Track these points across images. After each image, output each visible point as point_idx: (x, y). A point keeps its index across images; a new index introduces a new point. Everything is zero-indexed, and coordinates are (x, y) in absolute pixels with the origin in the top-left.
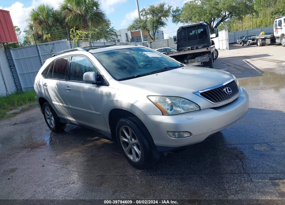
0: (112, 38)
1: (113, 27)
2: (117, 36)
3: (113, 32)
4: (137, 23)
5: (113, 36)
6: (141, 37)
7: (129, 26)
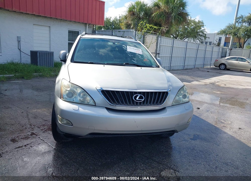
0: (201, 39)
1: (205, 29)
2: (205, 37)
3: (203, 33)
4: (229, 29)
5: (202, 37)
6: (230, 43)
7: (220, 30)
